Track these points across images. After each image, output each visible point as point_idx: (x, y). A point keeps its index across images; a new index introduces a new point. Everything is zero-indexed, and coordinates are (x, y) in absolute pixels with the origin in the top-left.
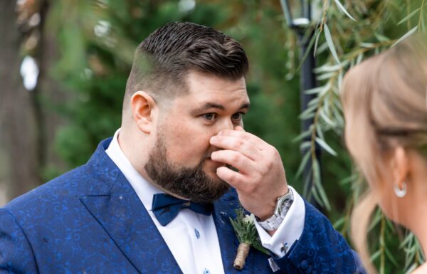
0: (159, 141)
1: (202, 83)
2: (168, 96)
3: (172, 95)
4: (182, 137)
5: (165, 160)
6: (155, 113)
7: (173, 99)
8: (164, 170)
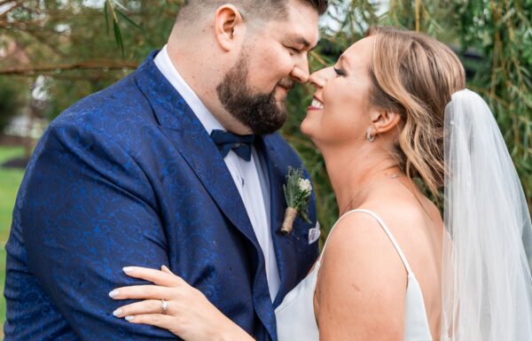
0: (241, 61)
1: (300, 12)
2: (262, 16)
3: (267, 16)
4: (269, 60)
5: (245, 83)
6: (240, 30)
7: (268, 21)
8: (240, 93)
